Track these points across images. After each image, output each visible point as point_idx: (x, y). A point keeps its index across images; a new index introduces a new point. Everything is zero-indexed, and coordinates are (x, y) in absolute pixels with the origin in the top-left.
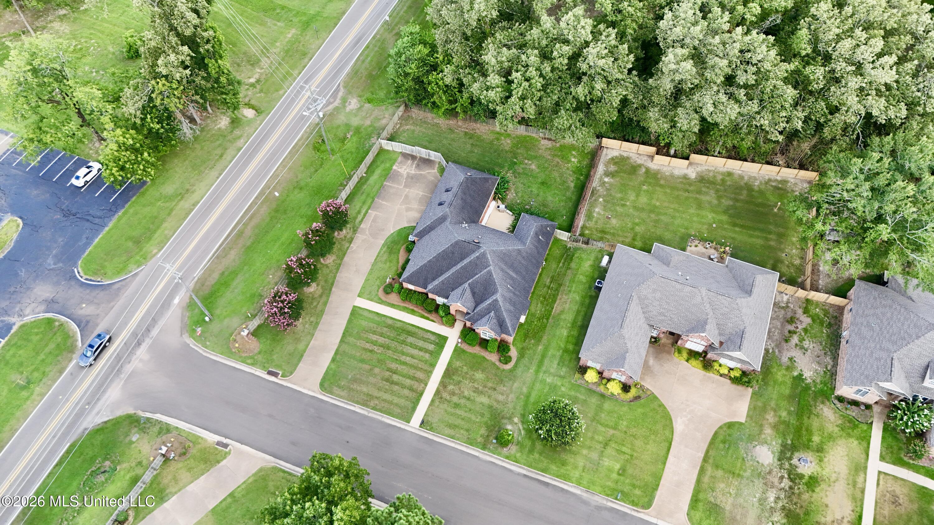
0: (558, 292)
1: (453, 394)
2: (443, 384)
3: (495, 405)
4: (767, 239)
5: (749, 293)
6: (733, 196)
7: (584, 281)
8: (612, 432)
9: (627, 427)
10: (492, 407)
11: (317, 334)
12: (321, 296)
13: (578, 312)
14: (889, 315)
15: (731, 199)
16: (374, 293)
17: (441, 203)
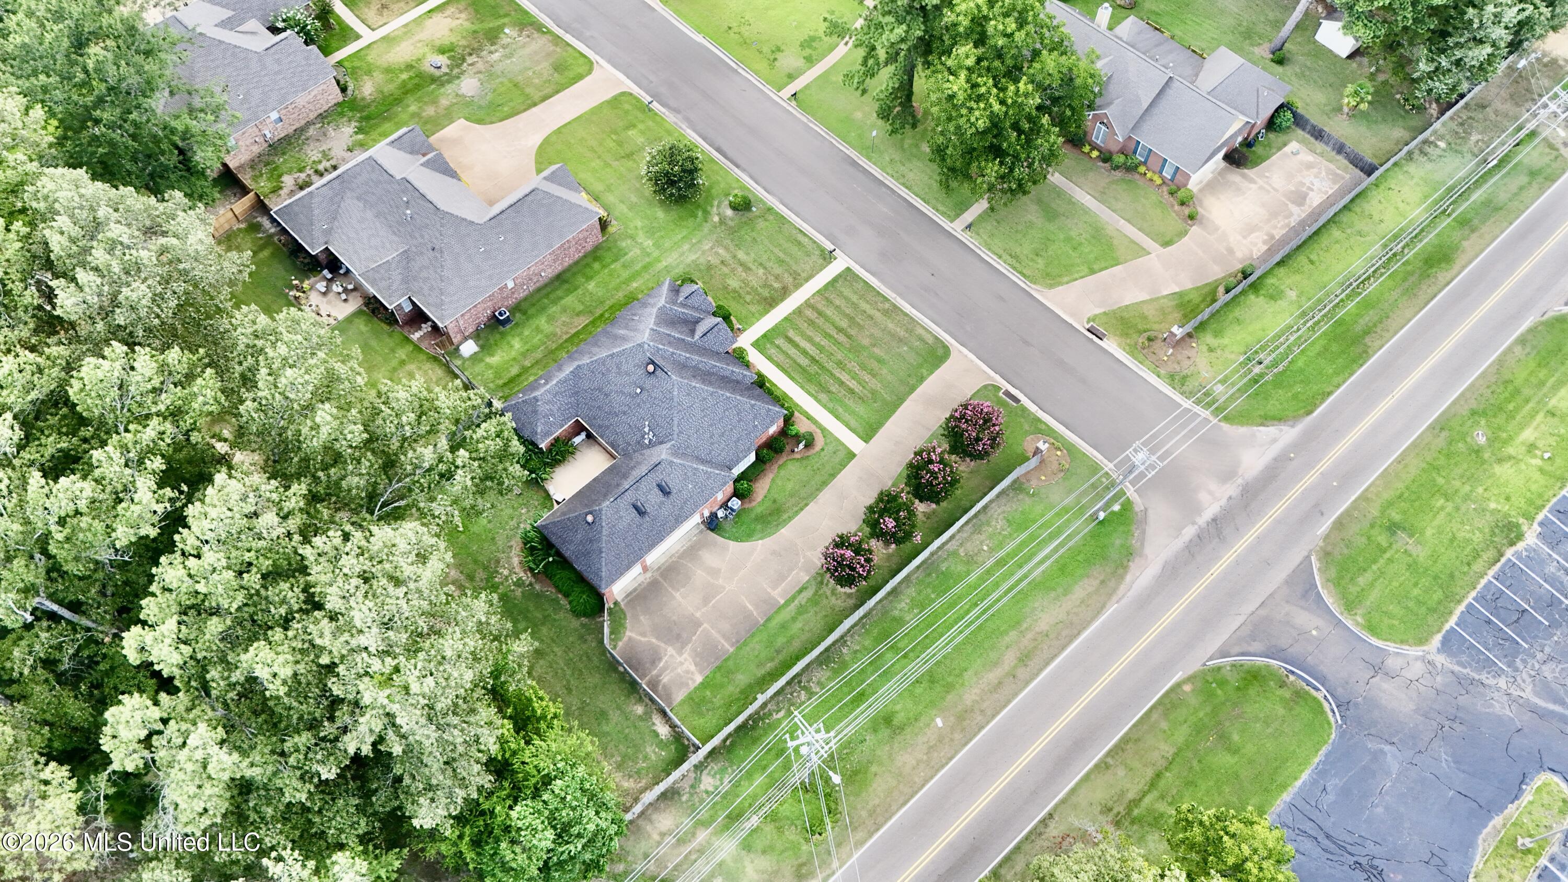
0: (562, 344)
2: (785, 293)
7: (517, 340)
10: (737, 245)
13: (555, 302)
16: (830, 448)
17: (665, 491)
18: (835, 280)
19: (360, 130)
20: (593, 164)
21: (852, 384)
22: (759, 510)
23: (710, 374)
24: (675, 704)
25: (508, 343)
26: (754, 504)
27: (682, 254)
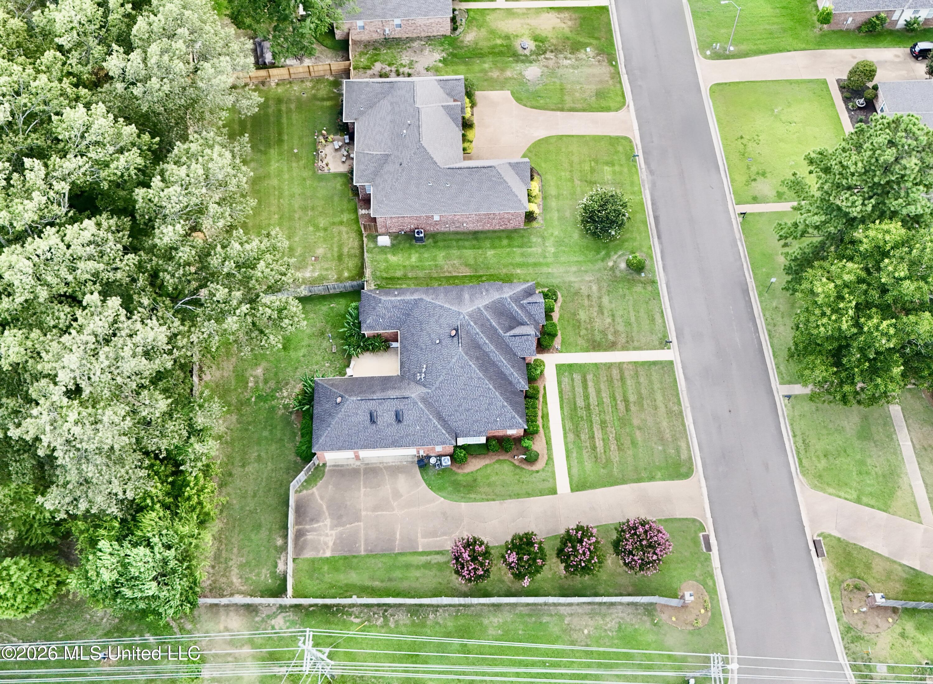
0: (441, 277)
3: (605, 289)
4: (289, 110)
7: (417, 255)
9: (565, 171)
10: (609, 291)
13: (460, 248)
16: (543, 475)
17: (398, 418)
18: (655, 363)
19: (444, 61)
20: (563, 174)
21: (599, 444)
22: (460, 478)
23: (493, 364)
24: (302, 557)
25: (410, 254)
26: (460, 471)
27: (567, 272)
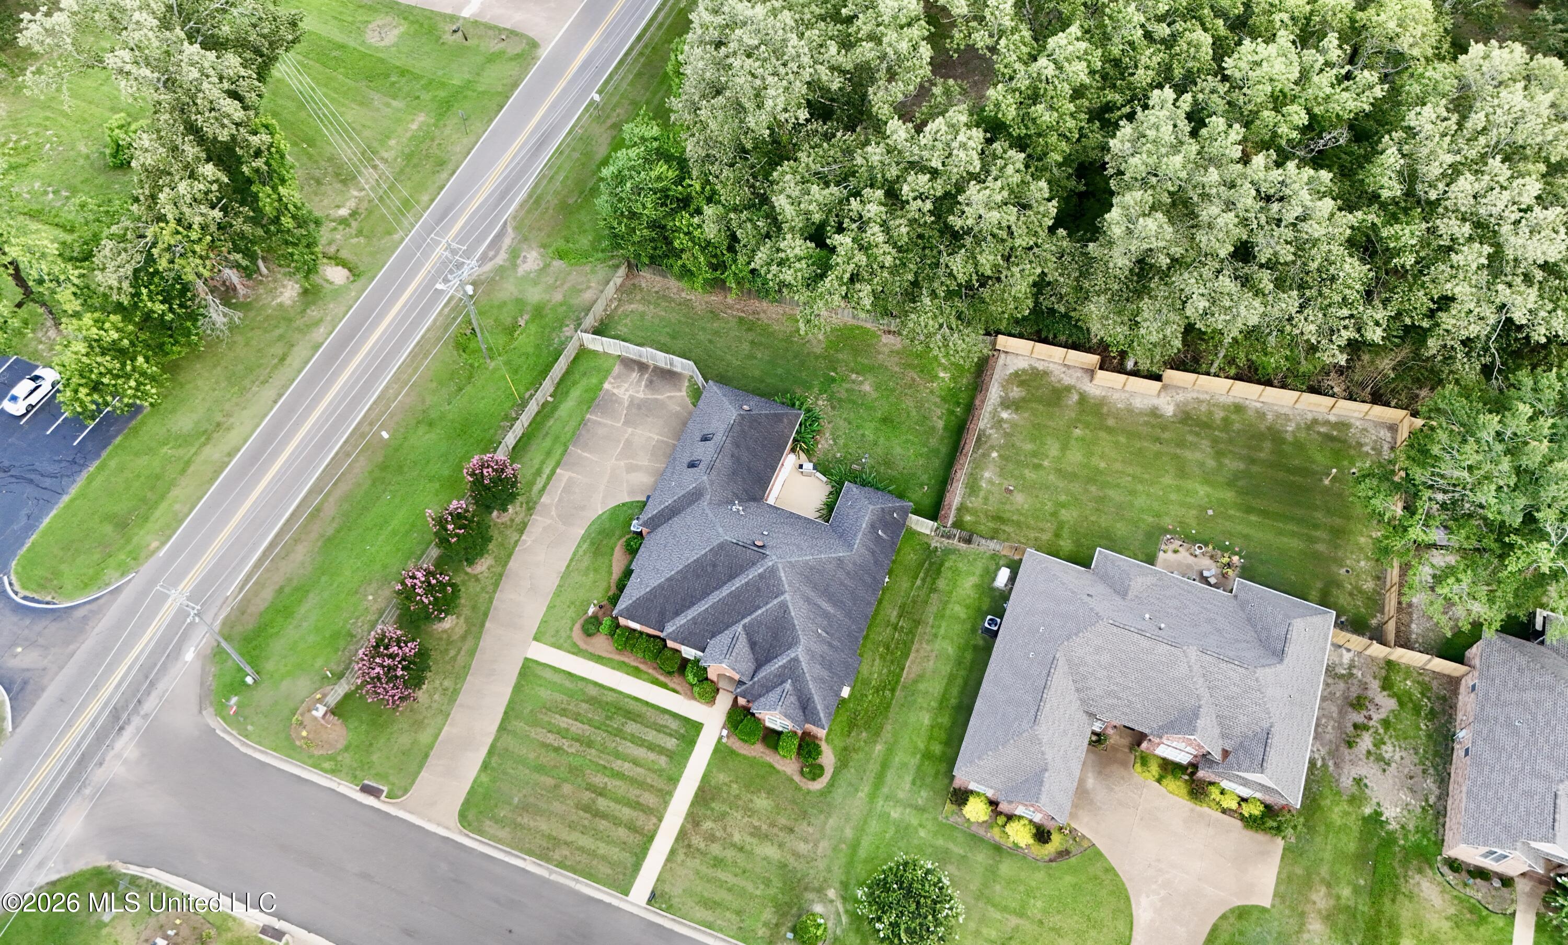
0: (914, 636)
1: (711, 838)
2: (693, 819)
3: (792, 862)
4: (1311, 540)
5: (1280, 654)
6: (1244, 452)
7: (963, 616)
8: (1014, 921)
9: (1045, 911)
10: (786, 866)
11: (457, 713)
12: (464, 638)
13: (951, 678)
14: (1549, 705)
15: (1242, 458)
16: (564, 633)
17: (693, 464)
26: (622, 539)
27: (847, 819)
